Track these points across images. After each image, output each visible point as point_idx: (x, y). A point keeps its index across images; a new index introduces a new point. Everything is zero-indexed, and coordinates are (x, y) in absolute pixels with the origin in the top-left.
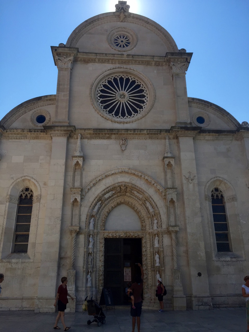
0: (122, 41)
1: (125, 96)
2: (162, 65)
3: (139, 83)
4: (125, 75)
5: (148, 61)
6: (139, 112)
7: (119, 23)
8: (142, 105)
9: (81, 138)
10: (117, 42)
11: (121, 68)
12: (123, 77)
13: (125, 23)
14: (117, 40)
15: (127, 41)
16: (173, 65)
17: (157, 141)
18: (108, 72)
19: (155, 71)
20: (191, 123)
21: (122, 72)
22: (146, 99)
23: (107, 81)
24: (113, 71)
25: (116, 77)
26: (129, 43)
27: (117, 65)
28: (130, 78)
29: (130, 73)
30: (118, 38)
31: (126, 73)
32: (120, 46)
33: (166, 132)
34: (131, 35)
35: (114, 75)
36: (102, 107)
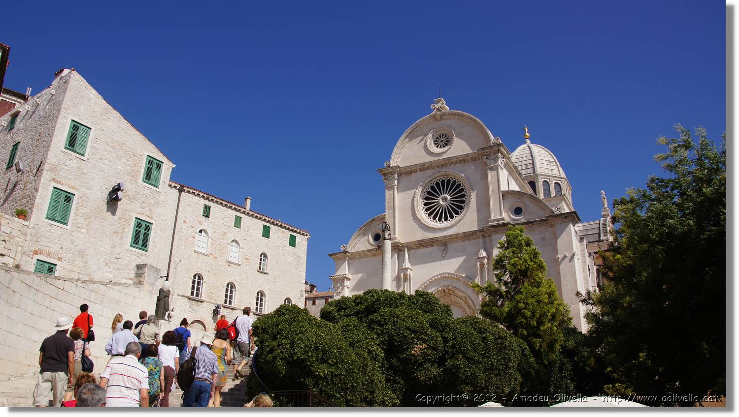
0: (442, 141)
1: (446, 199)
2: (479, 159)
3: (459, 183)
4: (446, 177)
5: (463, 160)
6: (460, 213)
7: (437, 123)
8: (462, 205)
9: (408, 250)
10: (437, 144)
11: (440, 172)
12: (444, 179)
13: (443, 121)
14: (437, 141)
15: (447, 139)
16: (487, 158)
17: (474, 241)
18: (429, 179)
19: (473, 168)
20: (503, 219)
21: (443, 175)
22: (466, 198)
23: (430, 187)
24: (434, 177)
25: (438, 181)
26: (448, 141)
27: (437, 170)
28: (451, 179)
29: (449, 175)
30: (438, 139)
31: (445, 175)
32: (441, 147)
33: (480, 232)
34: (449, 132)
35: (436, 180)
36: (427, 215)
